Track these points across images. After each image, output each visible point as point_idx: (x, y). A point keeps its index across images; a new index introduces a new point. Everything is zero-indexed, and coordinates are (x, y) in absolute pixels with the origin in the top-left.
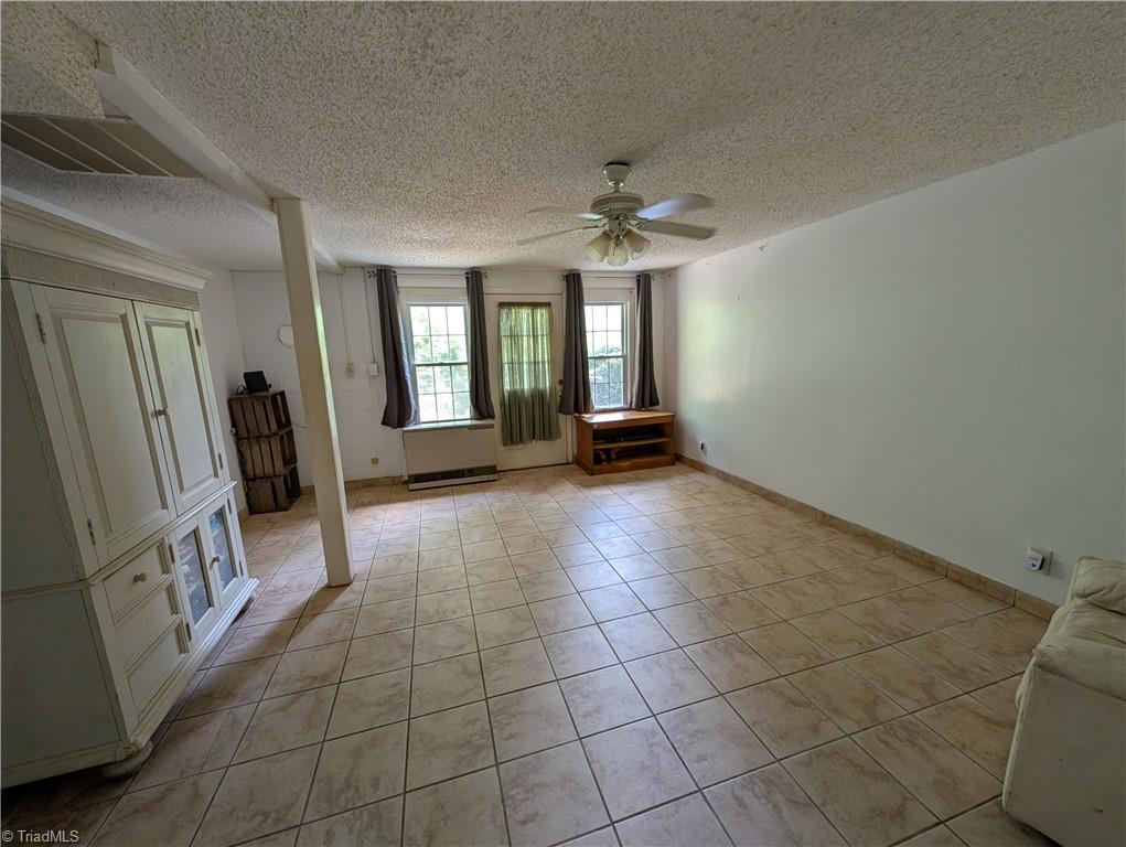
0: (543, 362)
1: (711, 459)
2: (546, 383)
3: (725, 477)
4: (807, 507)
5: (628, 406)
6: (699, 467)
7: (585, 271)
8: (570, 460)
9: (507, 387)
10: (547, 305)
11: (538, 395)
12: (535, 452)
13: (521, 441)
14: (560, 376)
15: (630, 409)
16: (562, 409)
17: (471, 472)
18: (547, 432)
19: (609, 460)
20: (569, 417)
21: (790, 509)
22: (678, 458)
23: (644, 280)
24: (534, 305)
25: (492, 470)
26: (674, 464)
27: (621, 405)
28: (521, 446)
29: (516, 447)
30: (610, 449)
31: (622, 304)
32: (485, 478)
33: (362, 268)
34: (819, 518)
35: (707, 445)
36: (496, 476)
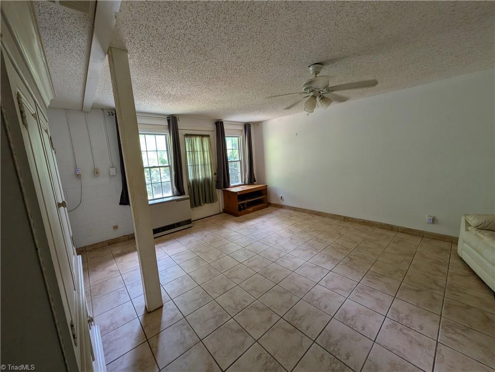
0: (208, 164)
1: (285, 203)
2: (209, 174)
3: (295, 209)
4: (337, 215)
5: (243, 183)
6: (279, 206)
7: (225, 121)
8: (221, 212)
9: (191, 178)
10: (208, 136)
11: (206, 181)
12: (206, 210)
13: (200, 205)
14: (215, 171)
15: (245, 184)
16: (218, 187)
17: (178, 225)
18: (211, 199)
19: (244, 208)
20: (220, 190)
21: (328, 217)
22: (269, 204)
23: (247, 127)
24: (202, 136)
25: (189, 222)
26: (268, 207)
27: (240, 183)
28: (200, 207)
29: (198, 208)
30: (244, 203)
31: (238, 137)
32: (186, 226)
33: (103, 109)
34: (343, 218)
35: (283, 197)
36: (191, 225)
